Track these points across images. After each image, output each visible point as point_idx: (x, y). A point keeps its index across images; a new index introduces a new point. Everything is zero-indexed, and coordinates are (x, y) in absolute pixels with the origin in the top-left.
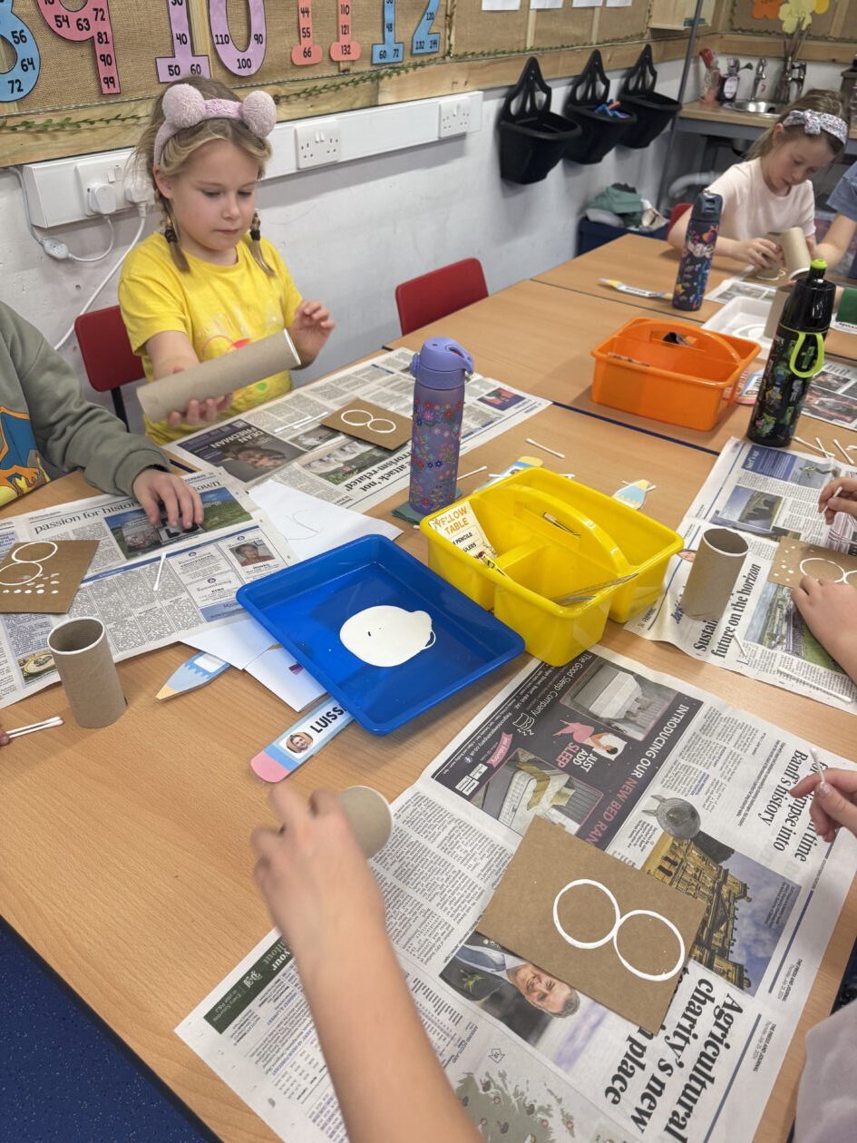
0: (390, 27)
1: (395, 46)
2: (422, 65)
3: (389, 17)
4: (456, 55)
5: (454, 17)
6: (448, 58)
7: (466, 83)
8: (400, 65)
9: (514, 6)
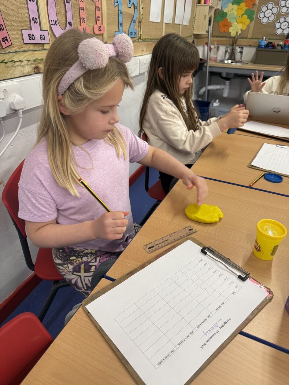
0: (121, 24)
3: (121, 20)
4: (143, 39)
5: (142, 23)
6: (140, 40)
9: (159, 21)
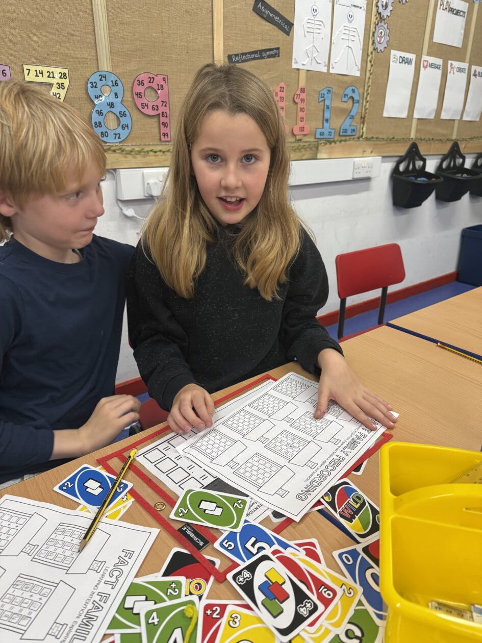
0: (327, 121)
1: (330, 130)
2: (345, 141)
3: (327, 115)
4: (366, 138)
5: (366, 119)
6: (361, 139)
7: (372, 152)
8: (332, 140)
9: (404, 115)
